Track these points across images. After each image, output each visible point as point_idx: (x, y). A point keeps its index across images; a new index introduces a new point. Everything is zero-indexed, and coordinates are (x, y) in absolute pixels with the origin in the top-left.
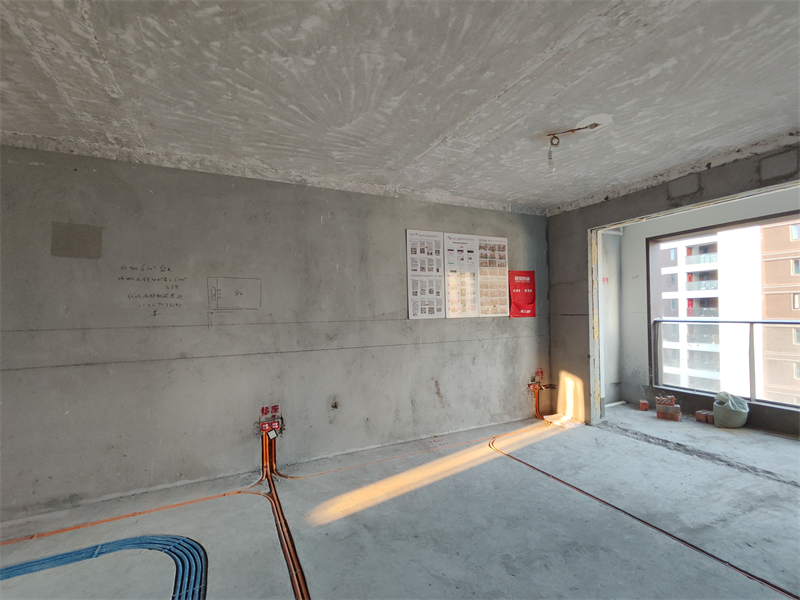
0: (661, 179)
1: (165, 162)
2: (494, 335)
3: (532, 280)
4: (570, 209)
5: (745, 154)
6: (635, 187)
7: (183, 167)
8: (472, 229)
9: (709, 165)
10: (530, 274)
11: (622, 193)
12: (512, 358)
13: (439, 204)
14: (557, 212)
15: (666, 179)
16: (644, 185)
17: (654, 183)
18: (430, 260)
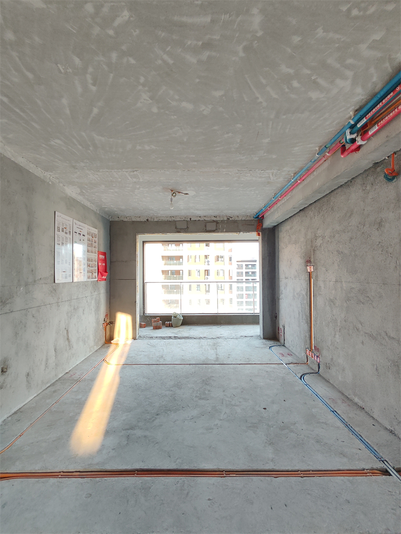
2: (91, 293)
3: (105, 257)
4: (126, 220)
5: (202, 219)
6: (162, 218)
8: (83, 219)
9: (190, 219)
10: (104, 254)
11: (155, 220)
14: (117, 219)
15: (175, 220)
16: (166, 219)
18: (66, 238)
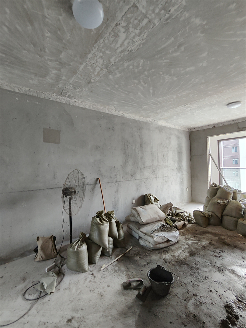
0: (235, 122)
1: (81, 105)
7: (87, 108)
12: (182, 182)
13: (162, 126)
17: (233, 123)
